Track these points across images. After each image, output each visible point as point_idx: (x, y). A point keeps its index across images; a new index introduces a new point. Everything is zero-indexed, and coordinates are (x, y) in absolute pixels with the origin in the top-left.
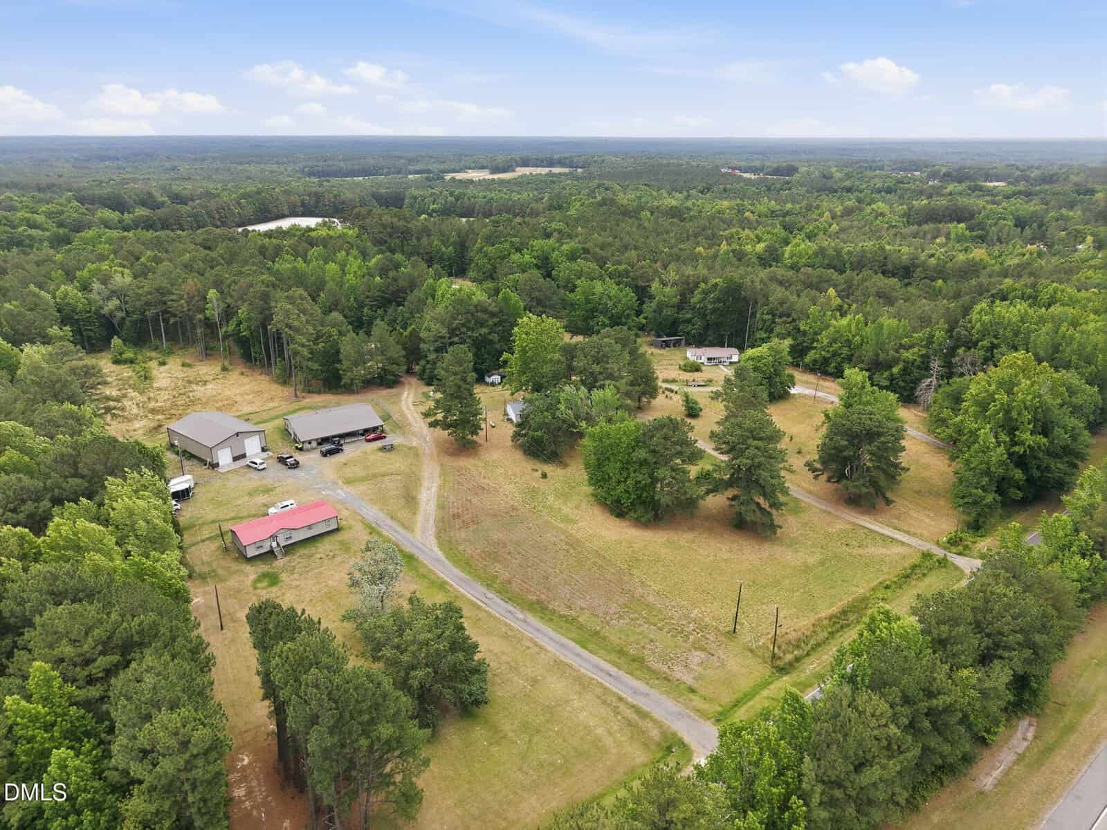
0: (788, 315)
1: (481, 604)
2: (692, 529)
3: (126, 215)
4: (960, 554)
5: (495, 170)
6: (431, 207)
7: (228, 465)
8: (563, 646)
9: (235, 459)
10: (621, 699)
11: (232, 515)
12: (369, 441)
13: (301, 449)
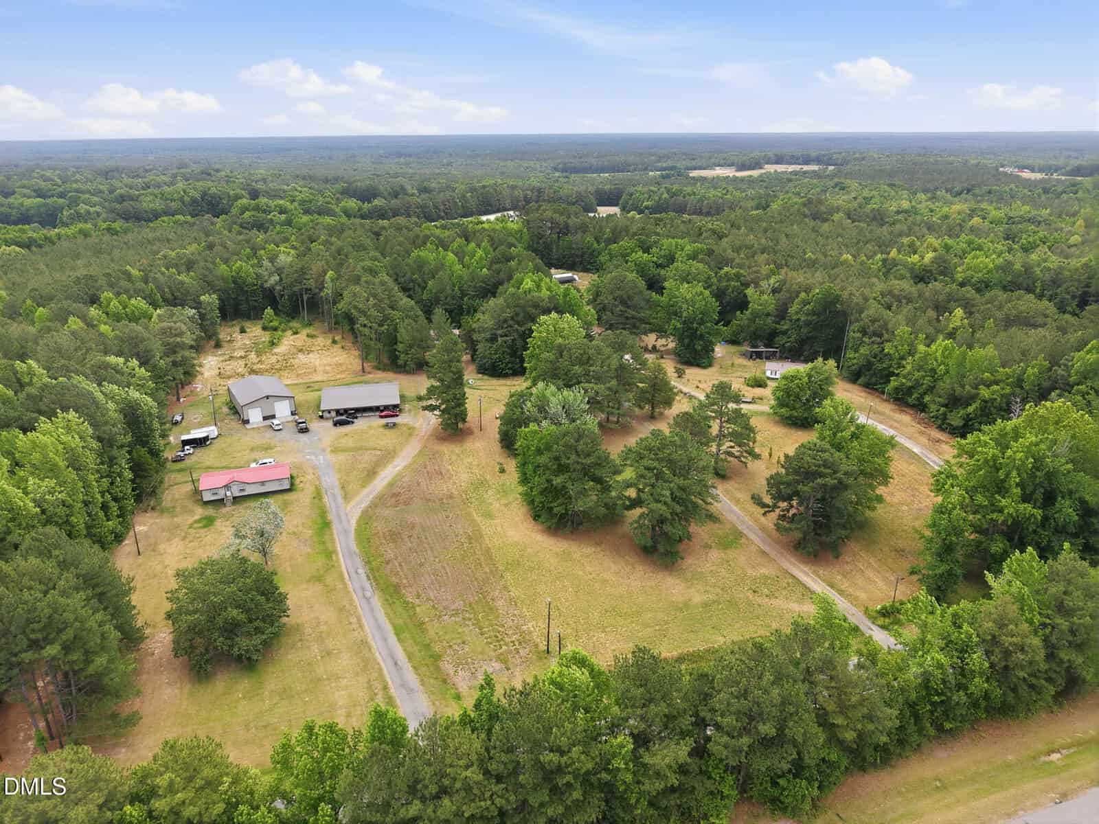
0: (881, 336)
1: (346, 576)
2: (598, 544)
3: (366, 204)
4: (883, 627)
5: (742, 167)
6: (645, 204)
7: (257, 423)
8: (380, 628)
9: (265, 418)
10: (385, 688)
11: (224, 464)
12: (381, 417)
13: (321, 417)
